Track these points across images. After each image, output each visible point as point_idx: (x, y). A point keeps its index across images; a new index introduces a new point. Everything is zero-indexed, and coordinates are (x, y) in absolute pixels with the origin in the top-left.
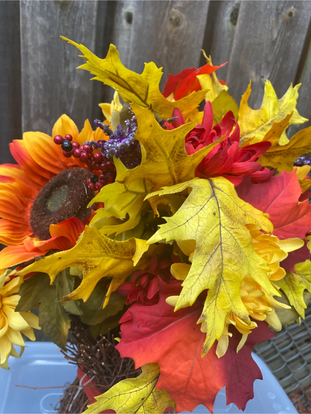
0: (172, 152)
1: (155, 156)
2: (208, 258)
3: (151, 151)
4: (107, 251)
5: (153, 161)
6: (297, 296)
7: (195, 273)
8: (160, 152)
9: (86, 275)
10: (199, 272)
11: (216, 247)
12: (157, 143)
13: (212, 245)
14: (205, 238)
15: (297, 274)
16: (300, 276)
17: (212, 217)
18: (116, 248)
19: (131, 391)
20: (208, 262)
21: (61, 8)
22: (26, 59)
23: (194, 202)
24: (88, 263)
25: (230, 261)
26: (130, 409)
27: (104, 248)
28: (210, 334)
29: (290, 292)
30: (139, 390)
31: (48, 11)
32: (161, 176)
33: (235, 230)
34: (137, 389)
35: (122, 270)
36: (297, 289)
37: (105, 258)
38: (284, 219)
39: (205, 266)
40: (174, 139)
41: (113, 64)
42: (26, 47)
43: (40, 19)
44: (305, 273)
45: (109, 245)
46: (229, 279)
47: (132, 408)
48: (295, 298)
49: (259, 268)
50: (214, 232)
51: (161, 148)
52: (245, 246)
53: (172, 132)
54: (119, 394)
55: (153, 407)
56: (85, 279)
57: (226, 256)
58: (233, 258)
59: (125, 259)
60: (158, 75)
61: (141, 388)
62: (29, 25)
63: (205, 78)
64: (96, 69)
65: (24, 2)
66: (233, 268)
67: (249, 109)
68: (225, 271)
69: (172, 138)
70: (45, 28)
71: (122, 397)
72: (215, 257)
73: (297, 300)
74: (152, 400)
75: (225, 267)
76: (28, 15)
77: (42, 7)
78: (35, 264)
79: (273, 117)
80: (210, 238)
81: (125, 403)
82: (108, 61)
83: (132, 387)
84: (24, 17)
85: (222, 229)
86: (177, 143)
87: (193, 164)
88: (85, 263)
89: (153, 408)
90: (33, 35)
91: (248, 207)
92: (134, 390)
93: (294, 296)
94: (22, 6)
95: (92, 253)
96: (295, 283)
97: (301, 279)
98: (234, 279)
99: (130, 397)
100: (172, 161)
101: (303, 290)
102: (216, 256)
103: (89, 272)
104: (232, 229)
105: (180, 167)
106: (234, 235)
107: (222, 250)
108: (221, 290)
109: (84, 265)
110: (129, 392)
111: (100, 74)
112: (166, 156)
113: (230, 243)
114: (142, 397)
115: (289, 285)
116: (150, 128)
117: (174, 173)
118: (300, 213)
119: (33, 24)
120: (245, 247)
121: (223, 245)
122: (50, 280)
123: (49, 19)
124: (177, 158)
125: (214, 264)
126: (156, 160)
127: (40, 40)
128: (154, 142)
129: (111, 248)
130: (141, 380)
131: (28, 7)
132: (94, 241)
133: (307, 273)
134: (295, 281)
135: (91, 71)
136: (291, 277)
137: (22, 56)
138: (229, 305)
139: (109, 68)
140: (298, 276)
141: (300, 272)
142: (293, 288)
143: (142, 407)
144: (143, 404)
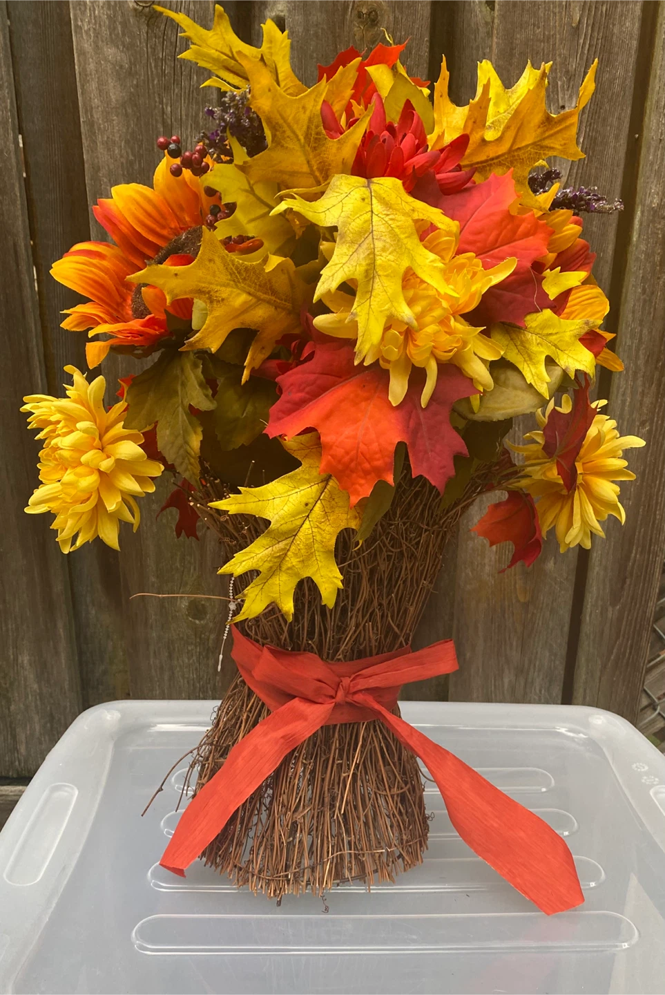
0: (307, 136)
1: (284, 139)
2: (355, 247)
3: (276, 130)
4: (236, 280)
5: (282, 146)
6: (536, 368)
7: (338, 262)
8: (288, 133)
9: (212, 310)
10: (344, 262)
11: (366, 235)
12: (283, 118)
13: (361, 232)
14: (350, 224)
15: (531, 333)
16: (537, 336)
17: (360, 203)
18: (247, 273)
19: (289, 493)
20: (355, 251)
21: (148, 25)
22: (92, 133)
23: (337, 190)
24: (212, 293)
25: (384, 249)
26: (290, 518)
27: (231, 274)
28: (363, 335)
29: (526, 365)
30: (300, 491)
31: (124, 34)
32: (299, 175)
33: (390, 217)
34: (297, 490)
35: (260, 317)
36: (536, 357)
37: (235, 290)
38: (492, 238)
39: (351, 256)
40: (305, 112)
41: (224, 38)
42: (89, 110)
43: (110, 52)
44: (545, 332)
45: (237, 268)
46: (385, 274)
47: (293, 517)
48: (533, 371)
49: (429, 266)
50: (362, 218)
51: (289, 126)
52: (406, 235)
53: (299, 99)
54: (273, 498)
55: (323, 520)
56: (211, 316)
57: (379, 244)
58: (388, 245)
59: (264, 300)
60: (283, 45)
61: (302, 488)
62: (91, 66)
63: (381, 70)
64: (205, 57)
65: (80, 23)
66: (388, 258)
67: (452, 106)
68: (378, 262)
69: (301, 109)
70: (121, 67)
71: (277, 501)
72: (365, 246)
73: (536, 373)
74: (319, 510)
75: (378, 258)
76: (87, 46)
77: (112, 29)
78: (147, 270)
79: (496, 116)
80: (356, 225)
81: (281, 509)
82: (217, 34)
83: (290, 488)
84: (82, 53)
85: (374, 216)
86: (310, 120)
87: (343, 159)
88: (209, 292)
89: (323, 522)
90: (101, 83)
91: (420, 205)
92: (294, 492)
94: (76, 32)
95: (217, 279)
96: (531, 348)
97: (539, 340)
98: (392, 272)
99: (288, 501)
100: (309, 149)
101: (544, 357)
102: (366, 244)
103: (215, 306)
104: (388, 215)
105: (324, 162)
106: (390, 222)
107: (373, 239)
108: (376, 286)
109: (207, 296)
110: (286, 494)
111: (211, 65)
112: (299, 140)
113: (384, 230)
114: (304, 500)
115: (523, 353)
116: (269, 94)
117: (317, 174)
118: (520, 230)
119: (98, 63)
120: (406, 237)
121: (374, 233)
122: (166, 299)
123: (129, 47)
124: (315, 143)
125: (363, 253)
126: (285, 145)
127: (115, 93)
128: (278, 117)
129: (239, 273)
130: (301, 475)
131: (87, 32)
132: (216, 259)
133: (550, 331)
134: (529, 344)
135: (198, 61)
136: (523, 339)
137: (83, 129)
138: (387, 306)
139: (220, 46)
140: (534, 337)
141: (537, 330)
142: (529, 356)
143: (307, 522)
144: (308, 516)
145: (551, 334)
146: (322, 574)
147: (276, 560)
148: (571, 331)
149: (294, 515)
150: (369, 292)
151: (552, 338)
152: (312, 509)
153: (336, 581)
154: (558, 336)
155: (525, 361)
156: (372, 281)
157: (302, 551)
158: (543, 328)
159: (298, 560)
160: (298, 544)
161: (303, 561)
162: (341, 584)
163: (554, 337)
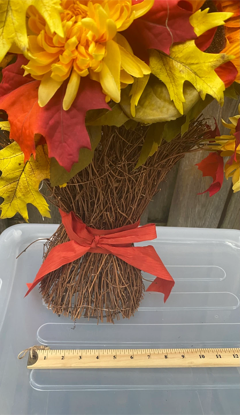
6: (177, 89)
15: (178, 62)
16: (182, 65)
19: (11, 157)
26: (12, 171)
29: (171, 85)
30: (16, 156)
34: (15, 155)
36: (177, 80)
44: (189, 62)
54: (3, 158)
55: (30, 174)
61: (17, 154)
71: (5, 161)
73: (177, 93)
74: (28, 167)
81: (7, 165)
83: (12, 154)
92: (13, 156)
93: (175, 90)
96: (175, 73)
97: (182, 68)
98: (19, 9)
99: (10, 161)
101: (183, 82)
110: (10, 157)
114: (18, 162)
115: (170, 77)
133: (193, 62)
134: (175, 70)
140: (179, 64)
141: (182, 60)
142: (174, 79)
143: (23, 174)
144: (23, 170)
145: (193, 64)
146: (38, 202)
147: (10, 193)
148: (210, 62)
149: (14, 170)
150: (2, 22)
151: (194, 67)
152: (25, 167)
153: (46, 207)
154: (198, 65)
155: (171, 82)
156: (5, 14)
157: (23, 190)
158: (187, 58)
159: (21, 194)
160: (20, 186)
161: (24, 195)
162: (48, 208)
163: (195, 66)
